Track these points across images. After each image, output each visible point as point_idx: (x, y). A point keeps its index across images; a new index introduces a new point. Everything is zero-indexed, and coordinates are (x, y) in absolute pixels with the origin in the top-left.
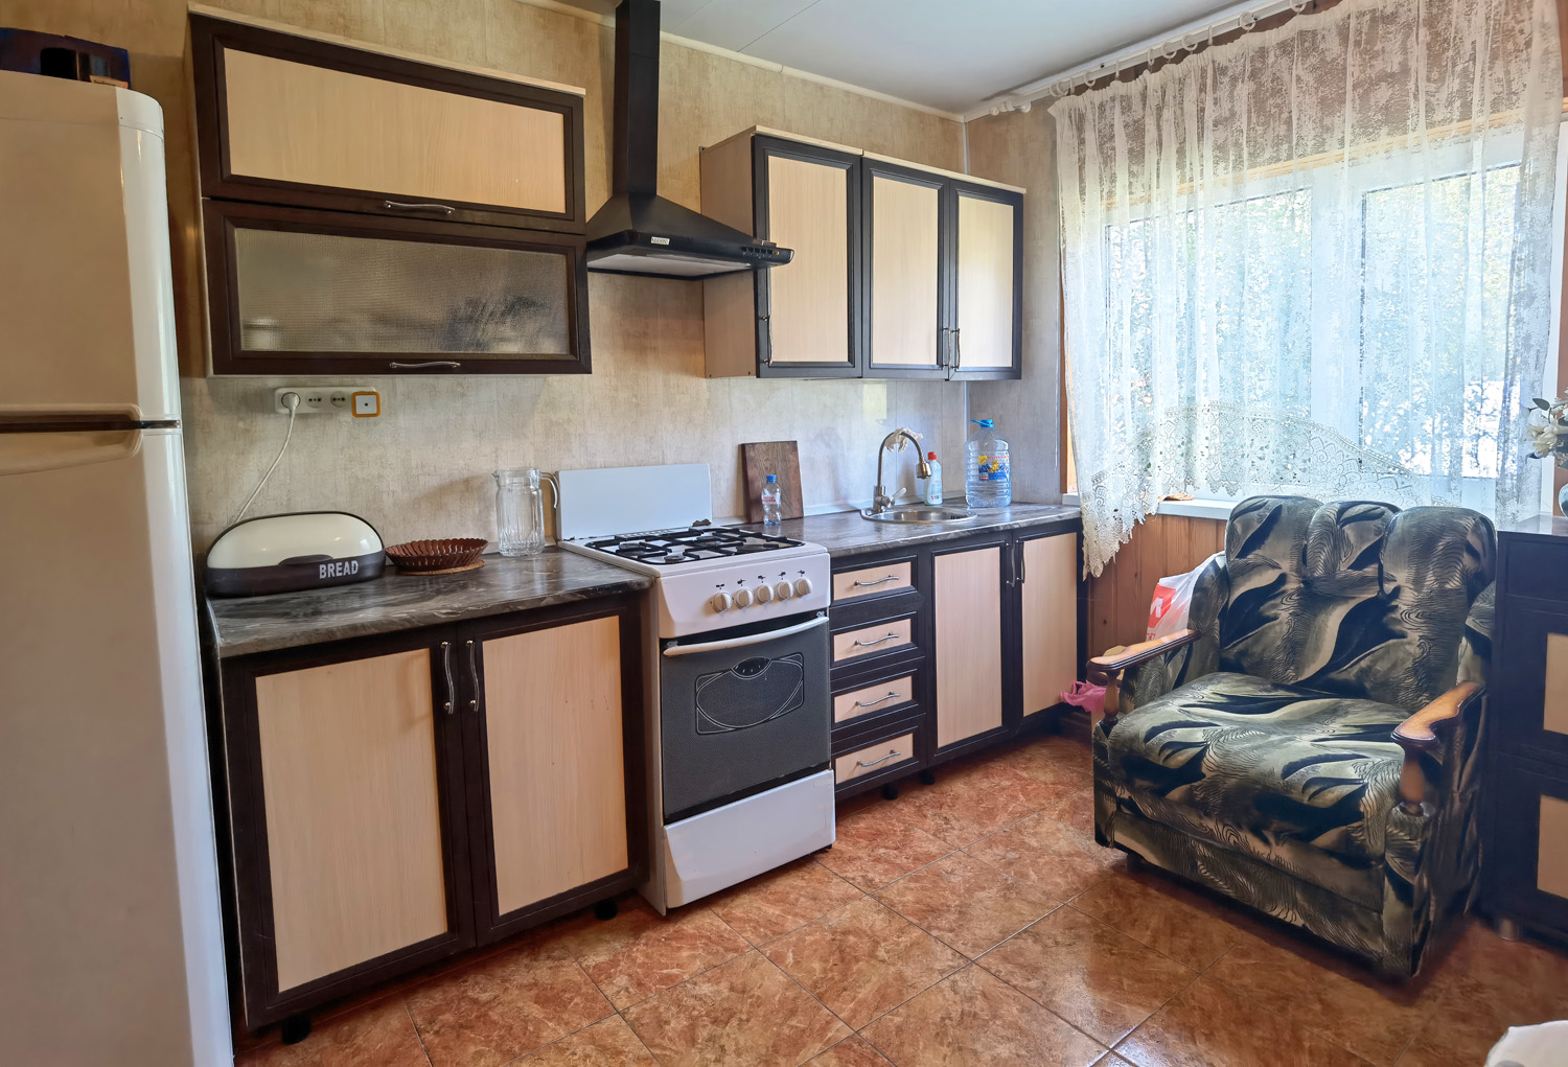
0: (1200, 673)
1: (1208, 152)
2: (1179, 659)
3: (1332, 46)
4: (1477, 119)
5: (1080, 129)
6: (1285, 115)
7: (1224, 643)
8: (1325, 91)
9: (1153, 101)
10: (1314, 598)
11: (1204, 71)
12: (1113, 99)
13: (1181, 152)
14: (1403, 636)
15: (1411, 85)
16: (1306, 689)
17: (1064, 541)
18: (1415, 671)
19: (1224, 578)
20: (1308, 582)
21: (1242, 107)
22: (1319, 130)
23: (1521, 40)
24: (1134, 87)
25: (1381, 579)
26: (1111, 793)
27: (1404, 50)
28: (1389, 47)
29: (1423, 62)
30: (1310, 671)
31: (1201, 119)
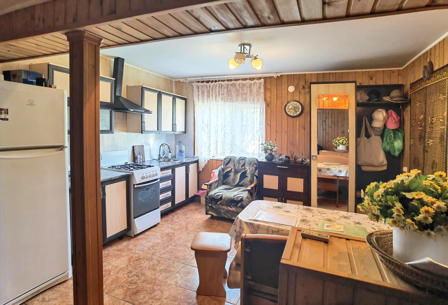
0: (220, 185)
1: (220, 98)
2: (217, 183)
3: (238, 86)
4: (255, 102)
5: (198, 89)
6: (231, 95)
7: (223, 180)
8: (237, 93)
9: (211, 88)
10: (236, 172)
11: (219, 85)
12: (204, 85)
13: (216, 97)
14: (248, 177)
15: (248, 96)
16: (236, 186)
17: (195, 164)
18: (249, 182)
19: (223, 170)
20: (235, 170)
21: (225, 93)
22: (236, 99)
23: (260, 93)
24: (208, 84)
25: (245, 169)
26: (208, 205)
27: (247, 91)
28: (245, 89)
29: (249, 93)
30: (236, 184)
31: (219, 93)
